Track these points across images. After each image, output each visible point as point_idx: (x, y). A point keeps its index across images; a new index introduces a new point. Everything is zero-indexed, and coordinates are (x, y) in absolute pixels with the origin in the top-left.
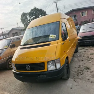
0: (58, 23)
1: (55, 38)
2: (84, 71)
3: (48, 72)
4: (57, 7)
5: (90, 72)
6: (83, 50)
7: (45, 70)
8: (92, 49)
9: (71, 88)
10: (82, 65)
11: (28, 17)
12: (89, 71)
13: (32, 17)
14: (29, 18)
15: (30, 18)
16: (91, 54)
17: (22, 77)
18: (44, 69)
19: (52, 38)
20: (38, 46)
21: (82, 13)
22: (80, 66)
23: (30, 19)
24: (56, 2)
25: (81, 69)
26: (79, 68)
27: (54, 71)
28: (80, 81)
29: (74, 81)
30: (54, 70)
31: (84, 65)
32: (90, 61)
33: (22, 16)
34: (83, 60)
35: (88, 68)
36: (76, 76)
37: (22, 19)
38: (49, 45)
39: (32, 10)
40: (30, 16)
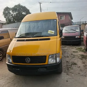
0: (55, 20)
1: (53, 34)
2: (73, 66)
3: (49, 65)
6: (66, 48)
8: (73, 48)
9: (67, 81)
10: (69, 61)
12: (76, 66)
14: (12, 13)
16: (73, 52)
17: (19, 69)
18: (45, 62)
19: (50, 33)
20: (38, 39)
23: (13, 14)
24: (40, 3)
25: (69, 64)
26: (67, 63)
28: (73, 75)
29: (67, 74)
30: (54, 64)
31: (71, 61)
32: (74, 57)
34: (68, 57)
35: (75, 64)
36: (67, 70)
38: (49, 39)
39: (16, 6)
40: (13, 11)
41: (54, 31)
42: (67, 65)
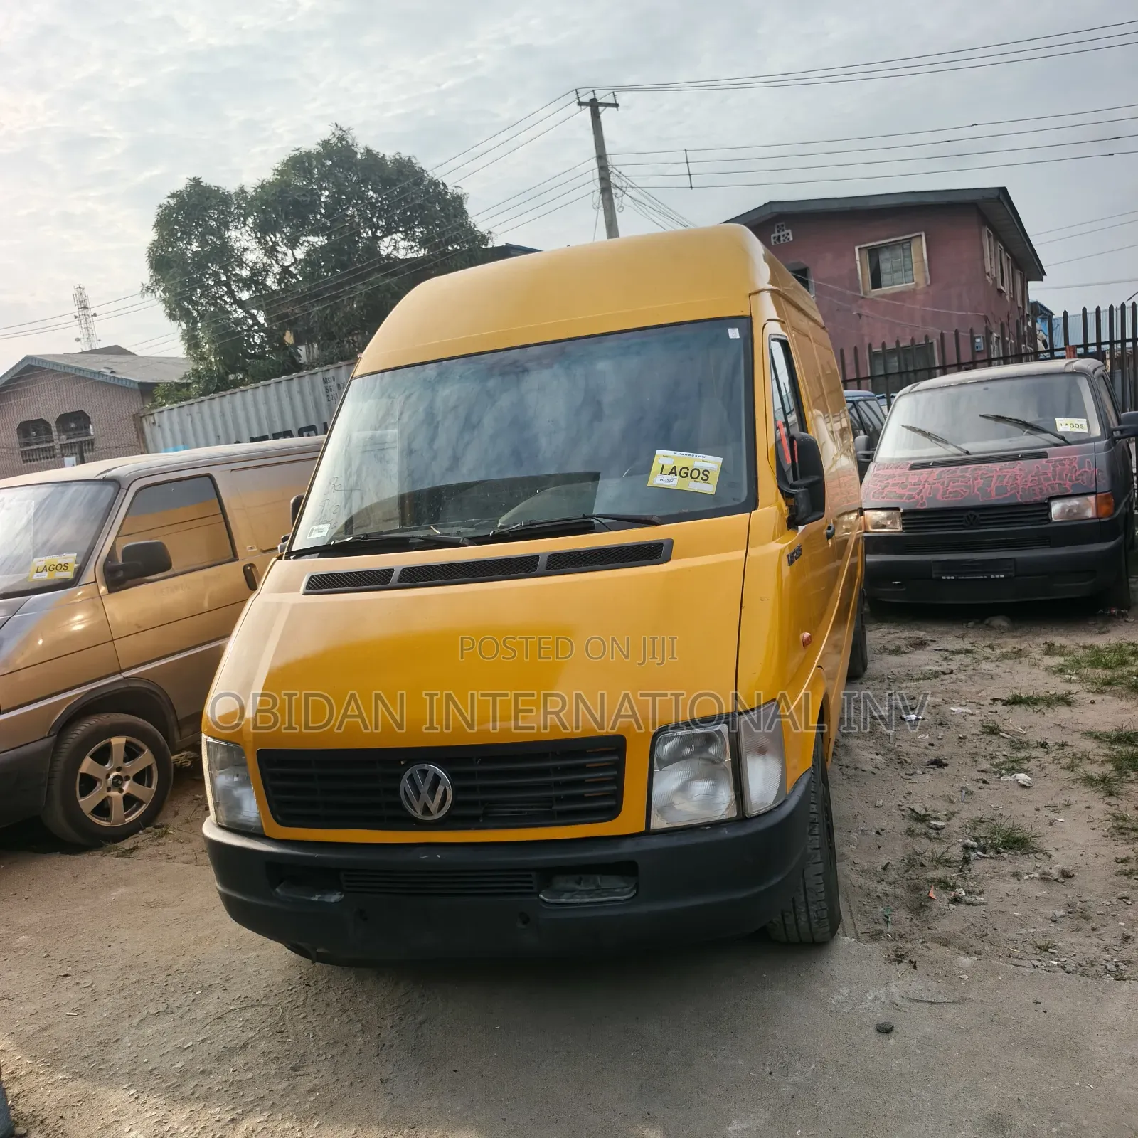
1: (710, 488)
3: (655, 843)
4: (601, 156)
5: (1045, 878)
7: (628, 821)
8: (1018, 654)
9: (885, 1030)
10: (941, 808)
11: (242, 238)
12: (1026, 864)
13: (293, 243)
14: (255, 256)
15: (271, 251)
16: (1016, 701)
17: (334, 898)
20: (534, 559)
21: (874, 253)
22: (921, 819)
23: (265, 270)
24: (594, 105)
25: (940, 849)
26: (910, 832)
27: (725, 833)
29: (899, 958)
30: (716, 825)
31: (969, 812)
32: (1014, 766)
33: (165, 222)
34: (938, 763)
35: (1017, 843)
36: (902, 914)
37: (161, 262)
39: (299, 164)
40: (263, 229)
41: (712, 463)
42: (913, 862)
